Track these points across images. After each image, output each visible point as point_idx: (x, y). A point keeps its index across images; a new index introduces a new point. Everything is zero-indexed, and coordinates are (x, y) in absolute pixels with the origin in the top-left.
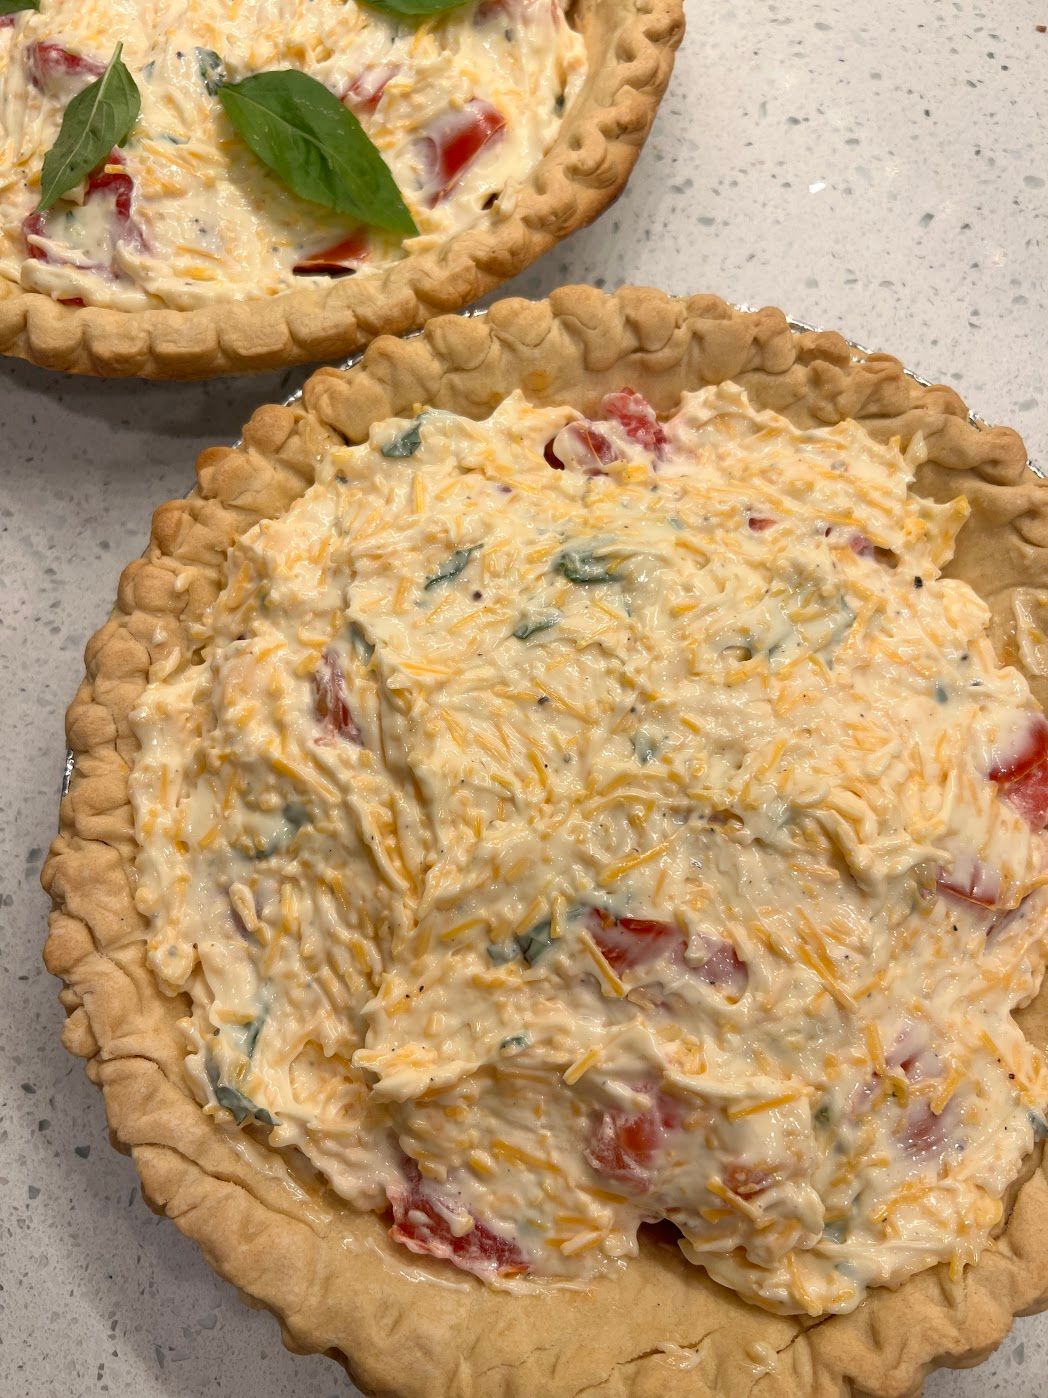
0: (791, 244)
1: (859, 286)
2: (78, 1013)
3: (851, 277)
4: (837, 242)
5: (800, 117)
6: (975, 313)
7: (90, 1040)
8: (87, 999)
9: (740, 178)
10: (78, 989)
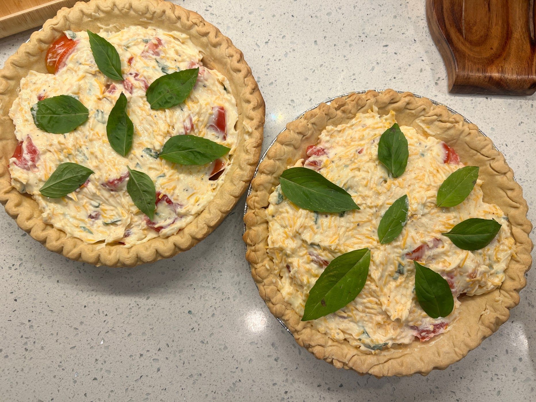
0: (293, 74)
1: (316, 71)
2: (334, 361)
3: (313, 70)
4: (302, 64)
5: (267, 41)
6: (345, 56)
7: (341, 363)
8: (333, 357)
9: (269, 67)
10: (329, 357)
